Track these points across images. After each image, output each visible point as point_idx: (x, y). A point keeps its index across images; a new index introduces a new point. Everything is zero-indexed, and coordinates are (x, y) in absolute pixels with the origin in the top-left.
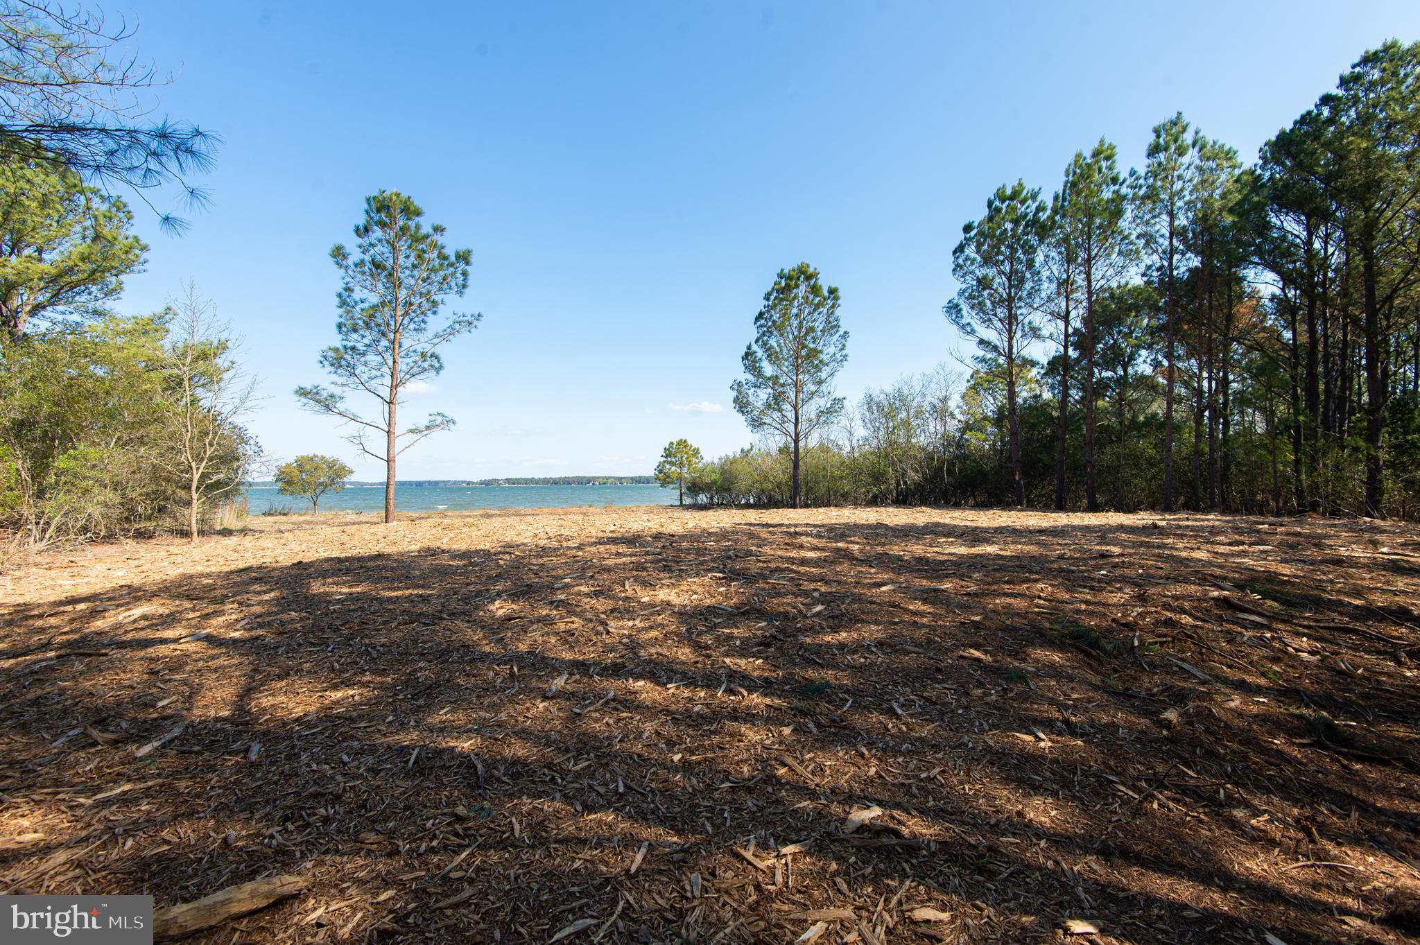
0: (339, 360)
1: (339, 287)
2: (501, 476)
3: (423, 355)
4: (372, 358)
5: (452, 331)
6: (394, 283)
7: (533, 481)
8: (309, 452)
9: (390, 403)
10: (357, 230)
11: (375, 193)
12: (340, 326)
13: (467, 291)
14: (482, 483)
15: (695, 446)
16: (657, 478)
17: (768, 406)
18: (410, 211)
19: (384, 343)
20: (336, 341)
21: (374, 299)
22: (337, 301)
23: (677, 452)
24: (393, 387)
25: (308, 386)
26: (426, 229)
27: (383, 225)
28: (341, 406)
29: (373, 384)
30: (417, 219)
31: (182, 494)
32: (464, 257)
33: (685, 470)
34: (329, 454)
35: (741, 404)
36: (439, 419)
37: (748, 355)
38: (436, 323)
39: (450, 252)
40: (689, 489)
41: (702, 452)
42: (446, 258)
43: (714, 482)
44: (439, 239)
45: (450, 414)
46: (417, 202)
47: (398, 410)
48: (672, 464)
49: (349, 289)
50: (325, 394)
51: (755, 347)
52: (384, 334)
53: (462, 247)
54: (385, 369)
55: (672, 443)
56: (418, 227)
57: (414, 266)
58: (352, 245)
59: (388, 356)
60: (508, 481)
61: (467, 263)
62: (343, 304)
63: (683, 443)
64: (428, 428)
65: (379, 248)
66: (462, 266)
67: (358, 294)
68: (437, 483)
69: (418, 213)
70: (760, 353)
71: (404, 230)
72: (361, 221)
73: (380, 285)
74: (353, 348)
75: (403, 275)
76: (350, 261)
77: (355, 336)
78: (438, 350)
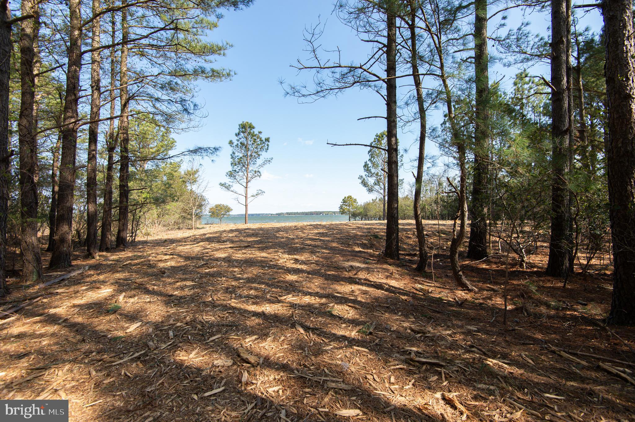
0: (231, 175)
1: (231, 153)
3: (255, 172)
4: (240, 173)
5: (264, 164)
6: (247, 149)
7: (297, 213)
8: (218, 203)
9: (246, 188)
10: (236, 135)
11: (241, 123)
12: (232, 164)
13: (268, 151)
15: (355, 198)
16: (340, 211)
17: (375, 184)
18: (251, 127)
19: (244, 168)
20: (230, 168)
21: (241, 155)
22: (231, 157)
23: (348, 201)
24: (247, 183)
25: (223, 183)
26: (256, 132)
27: (243, 132)
28: (232, 189)
29: (241, 182)
30: (253, 130)
31: (189, 217)
32: (267, 140)
33: (351, 208)
34: (225, 204)
35: (364, 184)
36: (260, 192)
37: (366, 165)
38: (259, 161)
39: (263, 139)
40: (352, 215)
42: (262, 141)
43: (361, 213)
44: (261, 136)
45: (263, 190)
46: (254, 124)
47: (248, 189)
48: (346, 205)
49: (234, 153)
50: (227, 185)
51: (368, 162)
52: (244, 166)
53: (267, 137)
54: (245, 177)
55: (345, 197)
56: (254, 132)
57: (253, 144)
58: (235, 139)
59: (245, 172)
60: (287, 213)
61: (269, 142)
62: (232, 158)
63: (350, 197)
64: (257, 195)
65: (242, 139)
66: (267, 143)
67: (237, 154)
68: (259, 214)
69: (254, 128)
70: (370, 165)
71: (249, 133)
72: (237, 131)
73: (243, 151)
74: (235, 171)
75: (250, 147)
76: (234, 145)
77: (236, 167)
78: (260, 170)
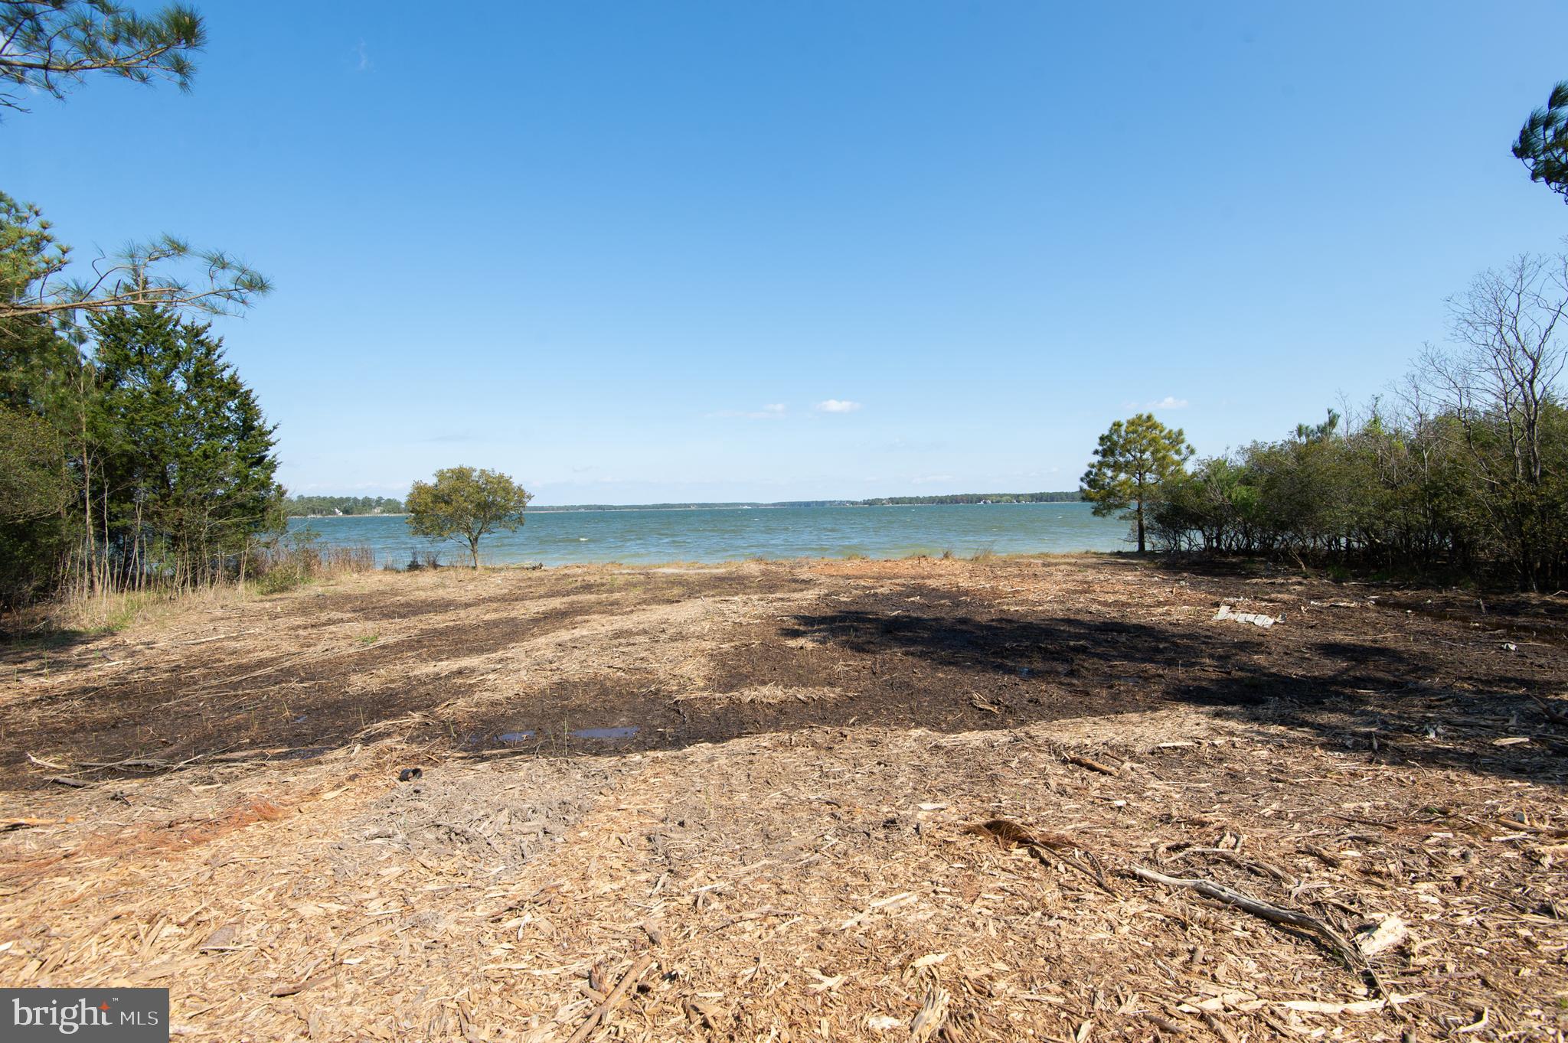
2: (884, 495)
7: (917, 500)
14: (865, 502)
15: (1173, 426)
16: (1085, 497)
23: (1130, 442)
33: (1150, 478)
40: (1159, 518)
41: (1189, 438)
48: (1117, 467)
55: (1118, 425)
60: (892, 500)
63: (1143, 423)
